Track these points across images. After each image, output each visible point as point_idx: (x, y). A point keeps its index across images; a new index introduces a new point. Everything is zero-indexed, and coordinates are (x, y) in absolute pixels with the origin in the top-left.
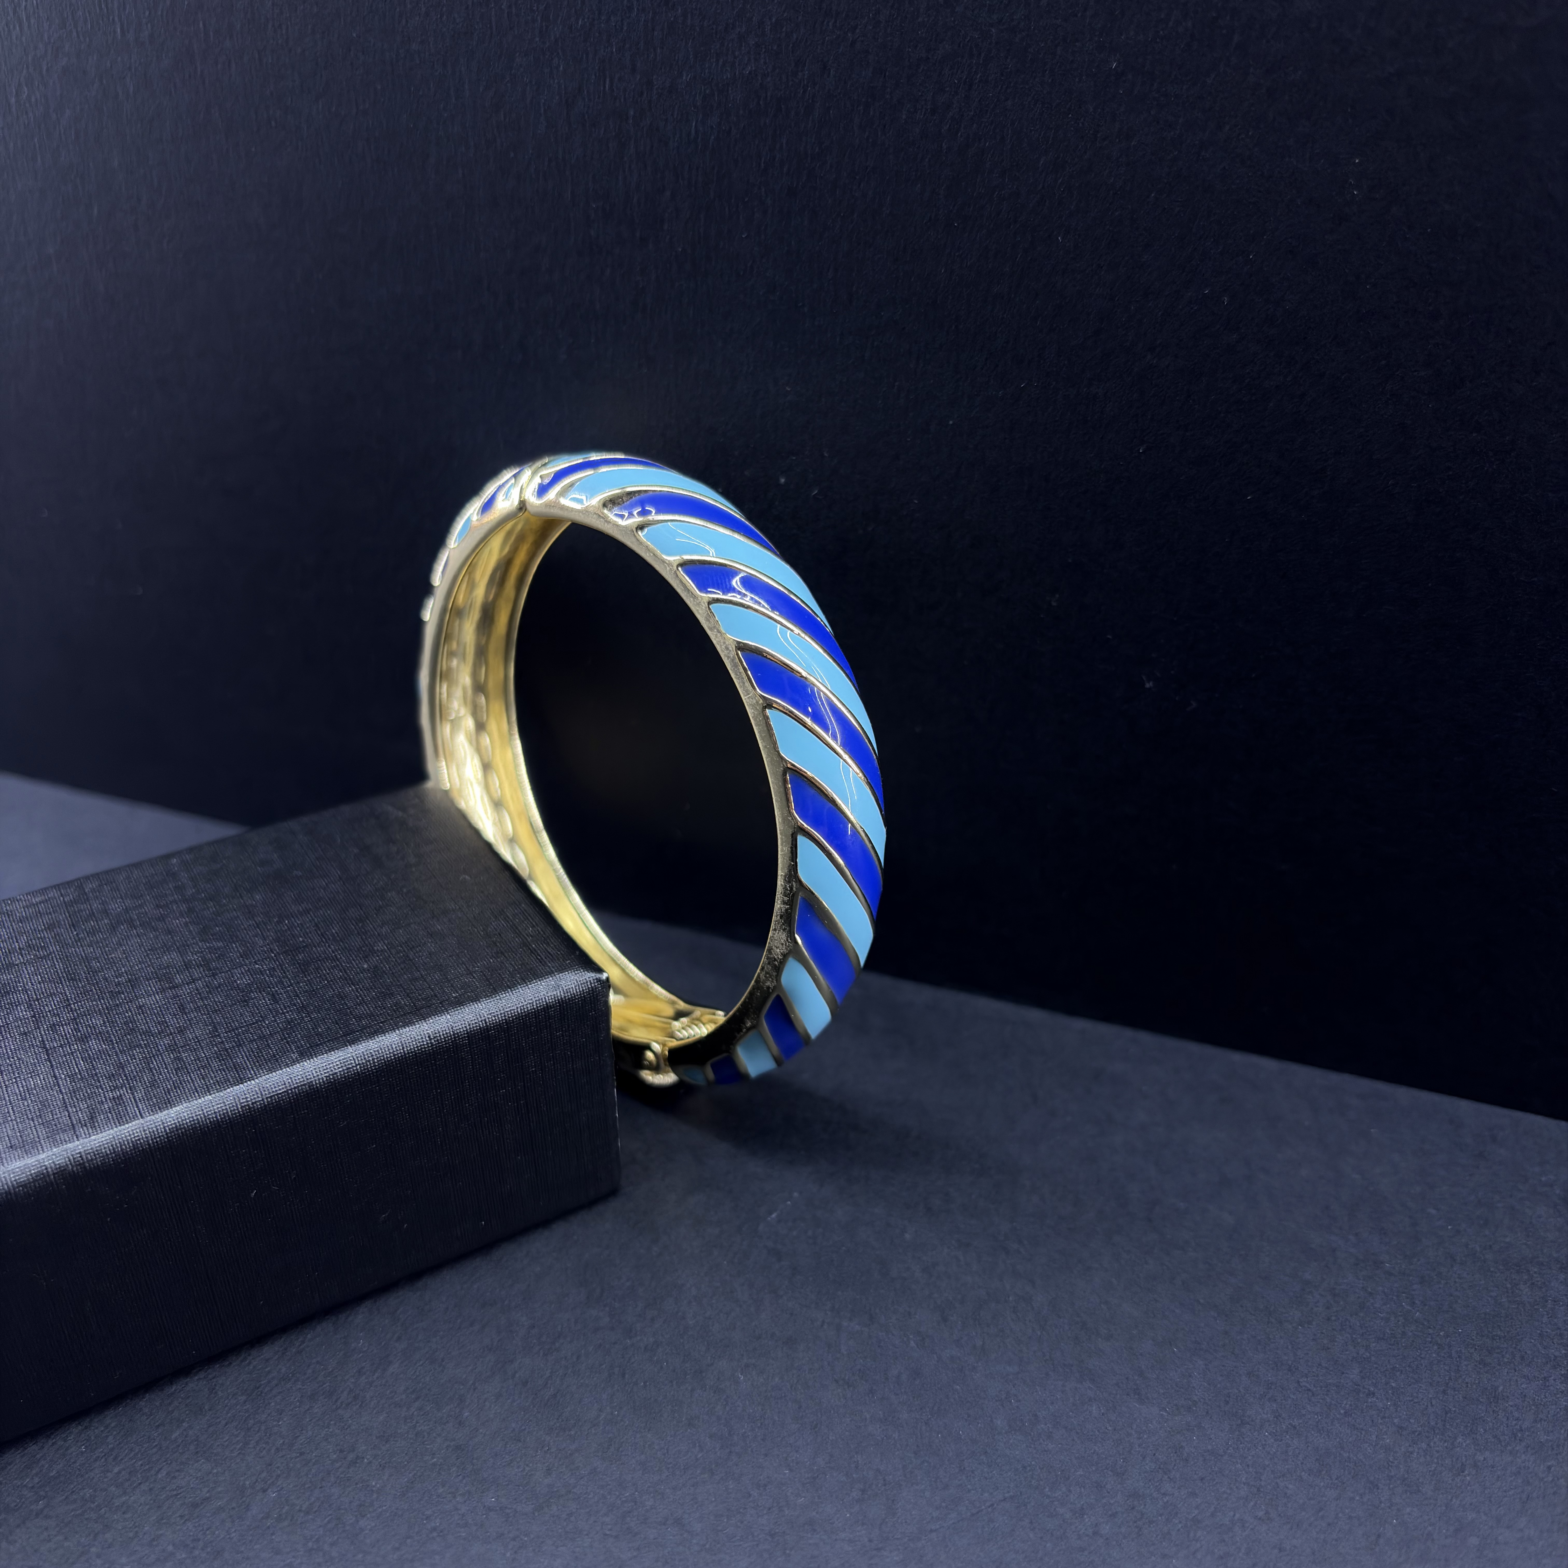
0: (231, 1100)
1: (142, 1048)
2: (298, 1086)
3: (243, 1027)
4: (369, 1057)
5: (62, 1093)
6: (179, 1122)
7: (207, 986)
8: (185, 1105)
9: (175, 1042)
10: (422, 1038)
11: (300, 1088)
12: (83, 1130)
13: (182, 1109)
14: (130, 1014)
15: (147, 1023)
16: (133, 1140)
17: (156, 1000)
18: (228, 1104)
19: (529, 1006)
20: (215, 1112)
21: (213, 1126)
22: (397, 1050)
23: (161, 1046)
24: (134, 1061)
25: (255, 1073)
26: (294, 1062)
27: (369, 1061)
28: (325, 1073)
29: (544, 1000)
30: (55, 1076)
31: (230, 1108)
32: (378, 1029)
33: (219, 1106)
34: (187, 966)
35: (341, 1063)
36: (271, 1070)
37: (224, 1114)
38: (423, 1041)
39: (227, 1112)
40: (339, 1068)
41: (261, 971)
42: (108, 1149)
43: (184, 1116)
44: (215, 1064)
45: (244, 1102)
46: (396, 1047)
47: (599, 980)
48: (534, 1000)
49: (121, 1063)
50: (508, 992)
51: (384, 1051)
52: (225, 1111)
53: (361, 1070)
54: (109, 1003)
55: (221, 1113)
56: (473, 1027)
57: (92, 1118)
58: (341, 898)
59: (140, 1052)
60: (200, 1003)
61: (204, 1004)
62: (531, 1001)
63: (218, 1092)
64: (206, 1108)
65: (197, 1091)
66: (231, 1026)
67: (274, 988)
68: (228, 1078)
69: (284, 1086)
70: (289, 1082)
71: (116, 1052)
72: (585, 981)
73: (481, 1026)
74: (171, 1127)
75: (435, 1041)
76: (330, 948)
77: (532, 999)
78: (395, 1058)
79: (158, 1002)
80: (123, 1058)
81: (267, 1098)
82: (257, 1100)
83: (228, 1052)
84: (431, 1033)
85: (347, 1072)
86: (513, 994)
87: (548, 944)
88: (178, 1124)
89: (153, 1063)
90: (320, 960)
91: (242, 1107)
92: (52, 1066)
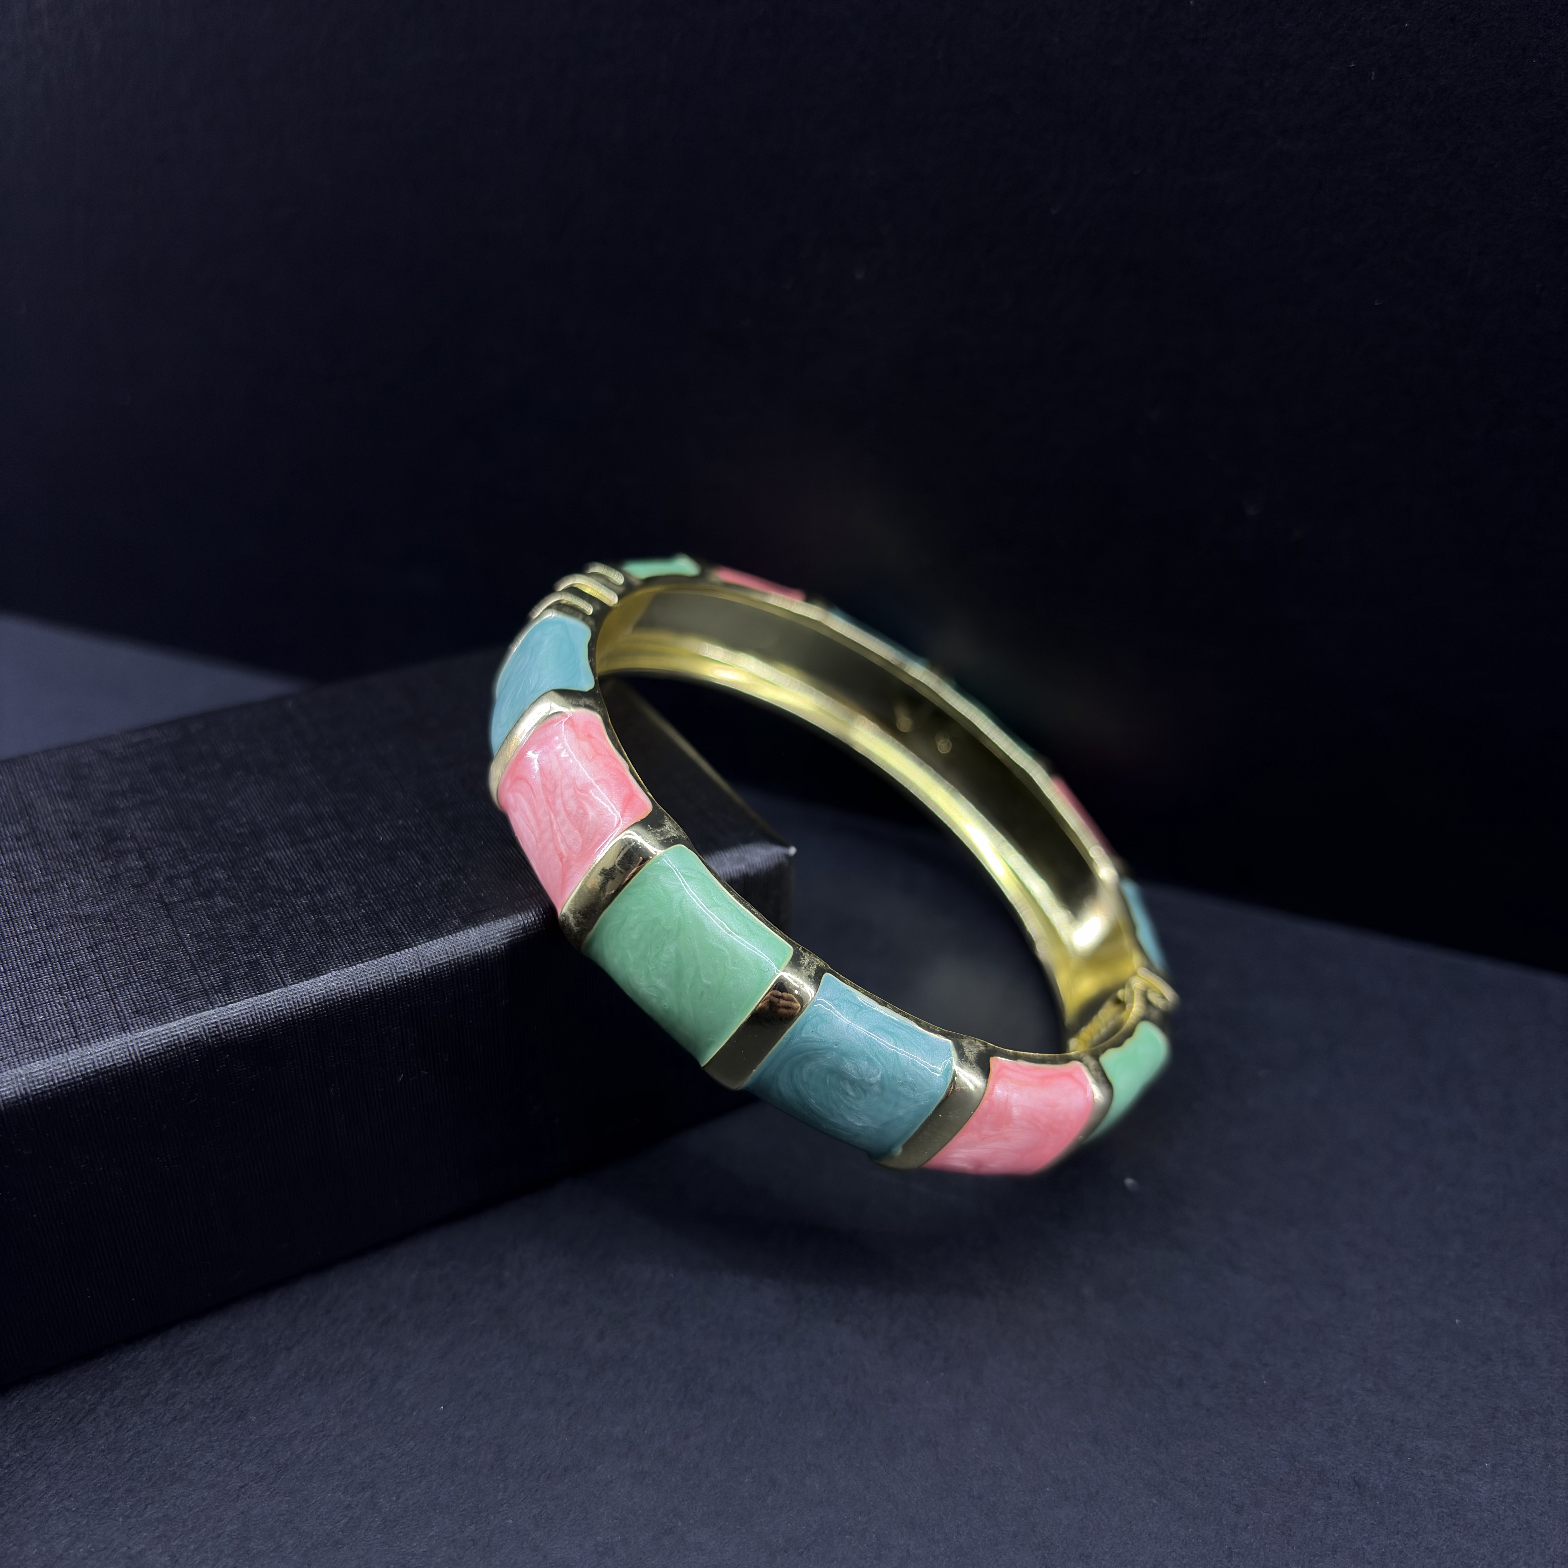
6: (327, 992)
8: (334, 973)
14: (258, 869)
24: (269, 921)
42: (246, 1020)
43: (333, 986)
59: (275, 912)
71: (246, 910)
74: (317, 997)
92: (174, 923)
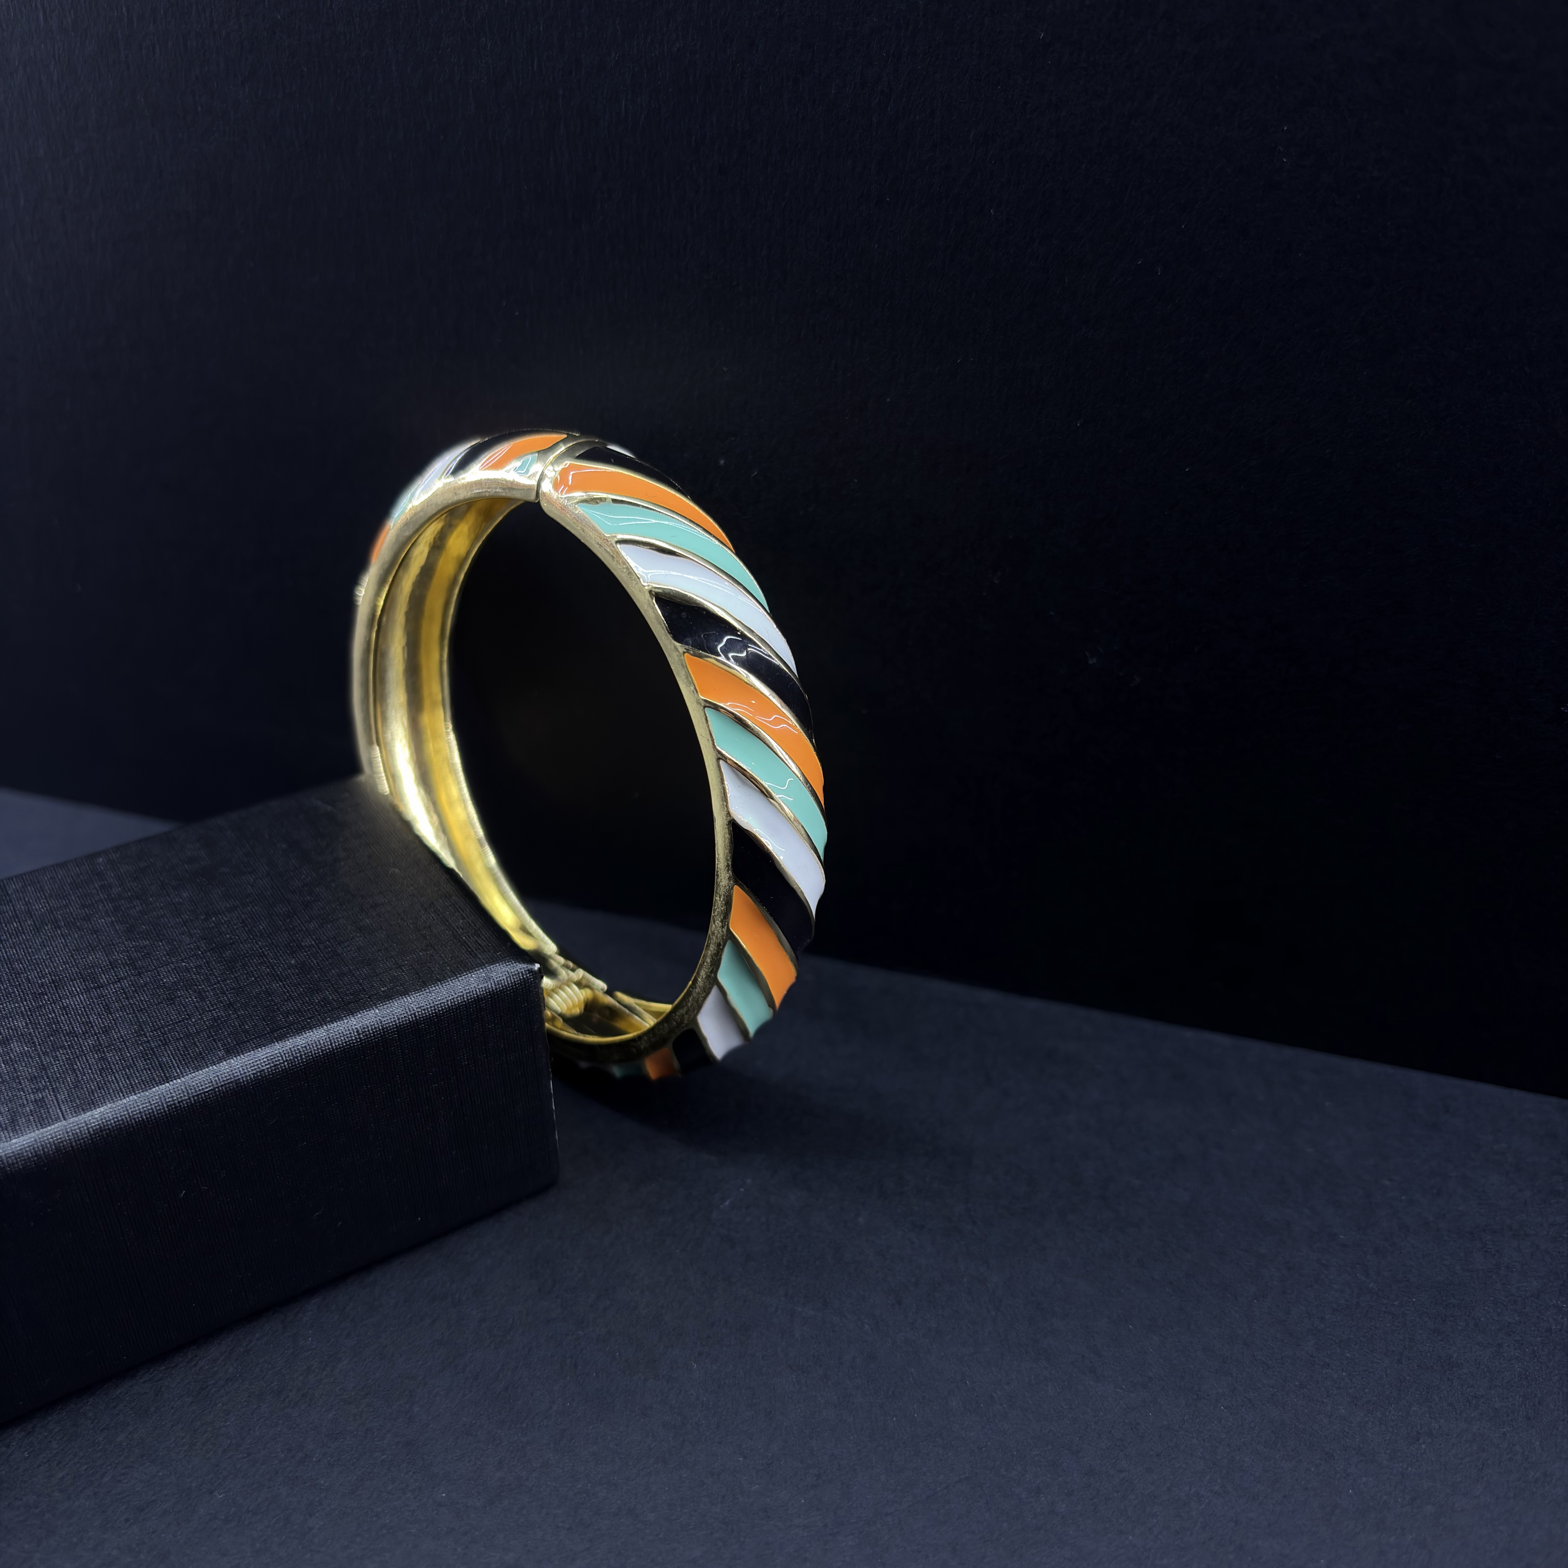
0: (156, 1099)
1: (66, 1049)
2: (225, 1084)
3: (169, 1025)
4: (296, 1053)
7: (133, 985)
9: (100, 1042)
10: (350, 1033)
11: (227, 1086)
13: (107, 1110)
15: (71, 1023)
16: (56, 1142)
17: (81, 1000)
18: (154, 1104)
19: (459, 999)
20: (140, 1112)
21: (139, 1126)
22: (325, 1046)
25: (181, 1072)
26: (221, 1060)
27: (297, 1057)
28: (252, 1070)
29: (475, 993)
31: (155, 1107)
32: (305, 1025)
33: (144, 1106)
34: (113, 965)
35: (268, 1060)
36: (197, 1068)
37: (149, 1113)
38: (351, 1037)
39: (153, 1112)
40: (266, 1065)
41: (187, 968)
44: (140, 1064)
45: (169, 1102)
46: (324, 1043)
47: (531, 971)
48: (464, 992)
49: (43, 1065)
50: (438, 985)
51: (311, 1047)
52: (150, 1111)
53: (289, 1067)
54: (32, 1004)
55: (147, 1112)
56: (403, 1021)
57: (13, 1121)
58: (269, 893)
61: (130, 1004)
62: (461, 994)
63: (143, 1092)
64: (131, 1108)
65: (122, 1092)
66: (157, 1025)
67: (200, 985)
68: (154, 1077)
69: (210, 1084)
70: (216, 1080)
72: (516, 972)
73: (411, 1020)
75: (364, 1036)
76: (258, 944)
77: (462, 992)
78: (323, 1054)
79: (82, 1003)
80: (46, 1060)
81: (193, 1097)
82: (183, 1098)
83: (154, 1052)
84: (359, 1028)
85: (275, 1069)
86: (443, 987)
87: (479, 936)
88: (102, 1125)
89: (76, 1064)
90: (246, 957)
91: (168, 1106)
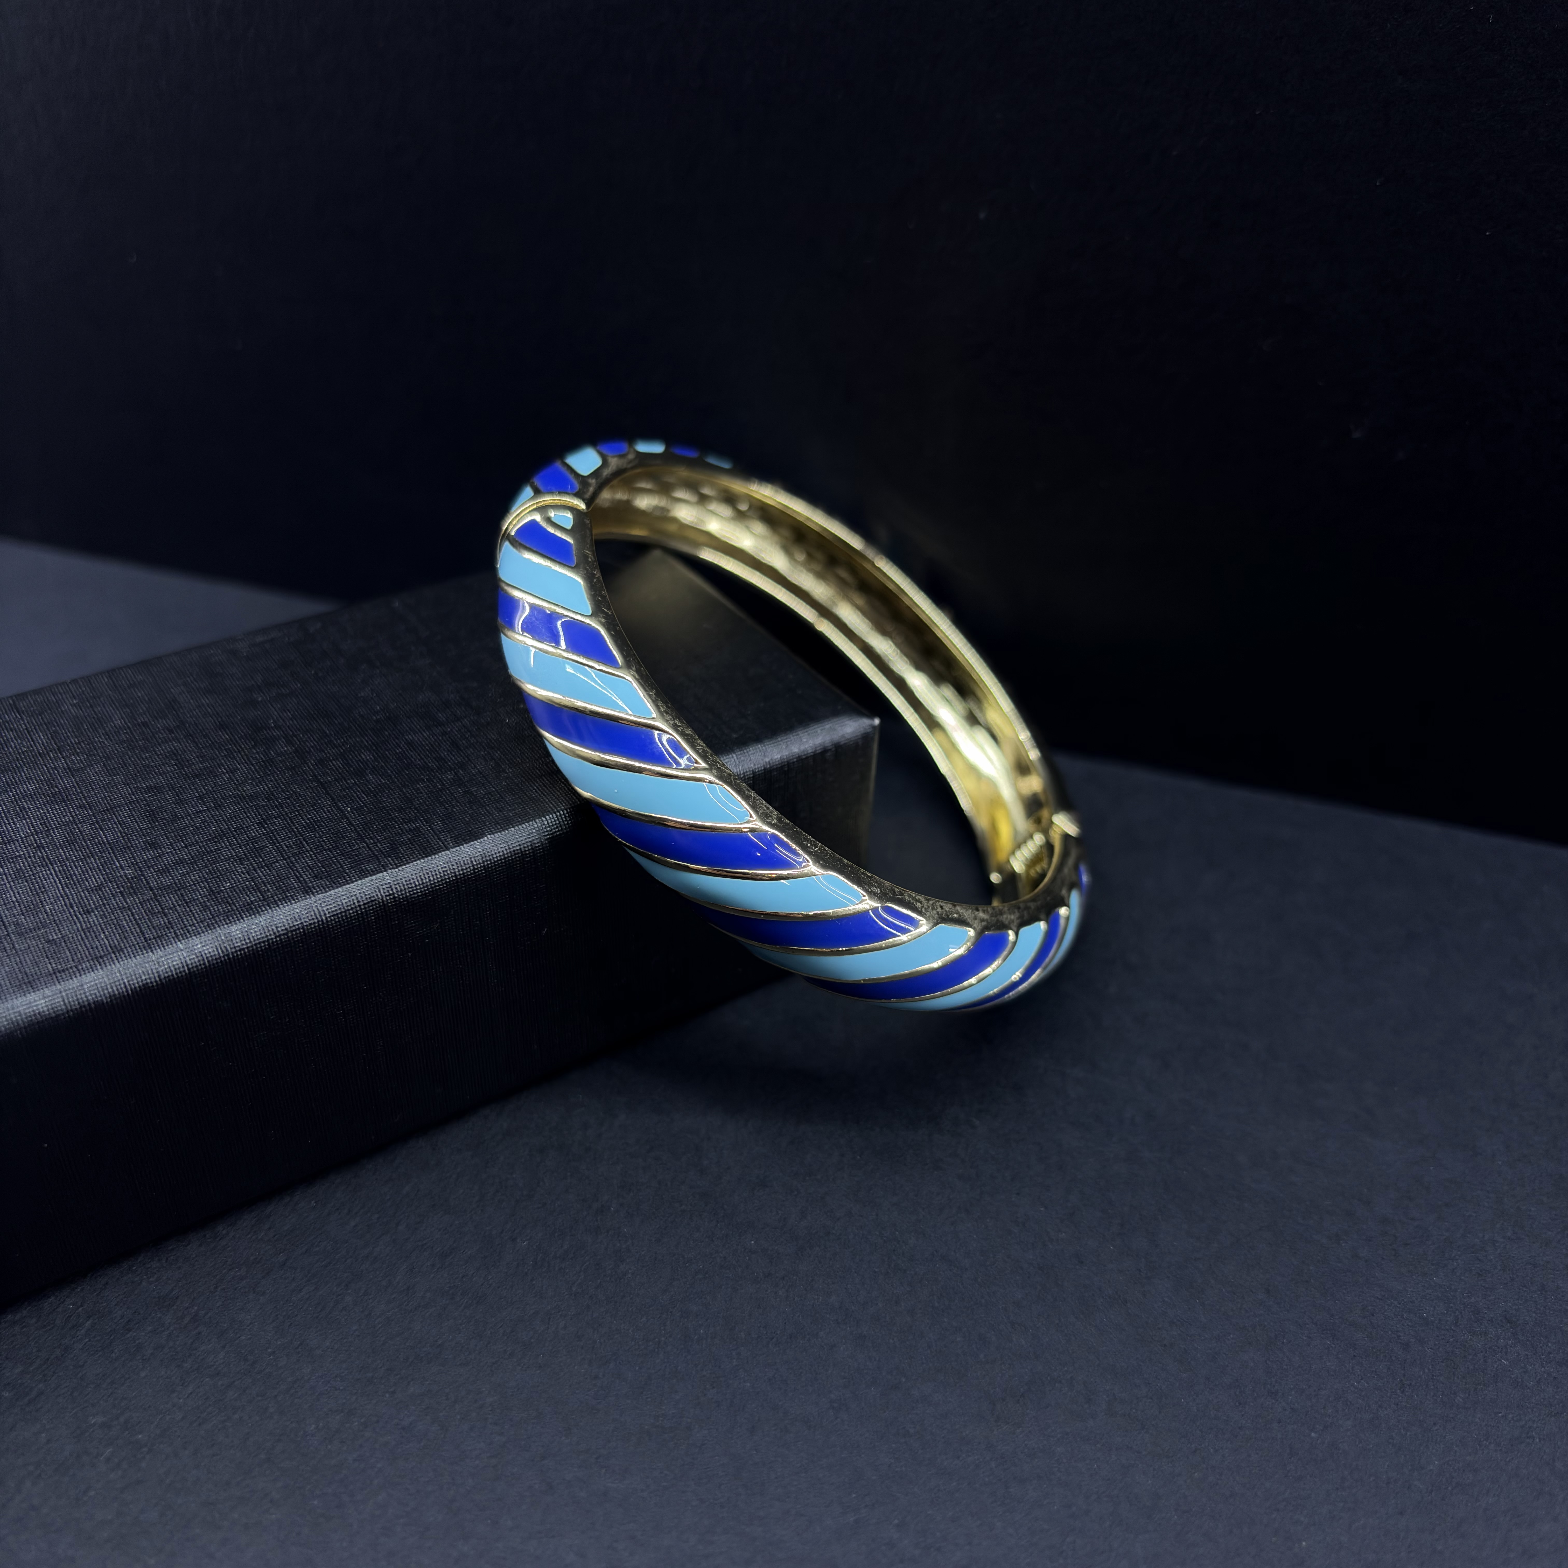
5: (353, 825)
12: (388, 861)
23: (445, 781)
30: (339, 808)
60: (473, 740)
